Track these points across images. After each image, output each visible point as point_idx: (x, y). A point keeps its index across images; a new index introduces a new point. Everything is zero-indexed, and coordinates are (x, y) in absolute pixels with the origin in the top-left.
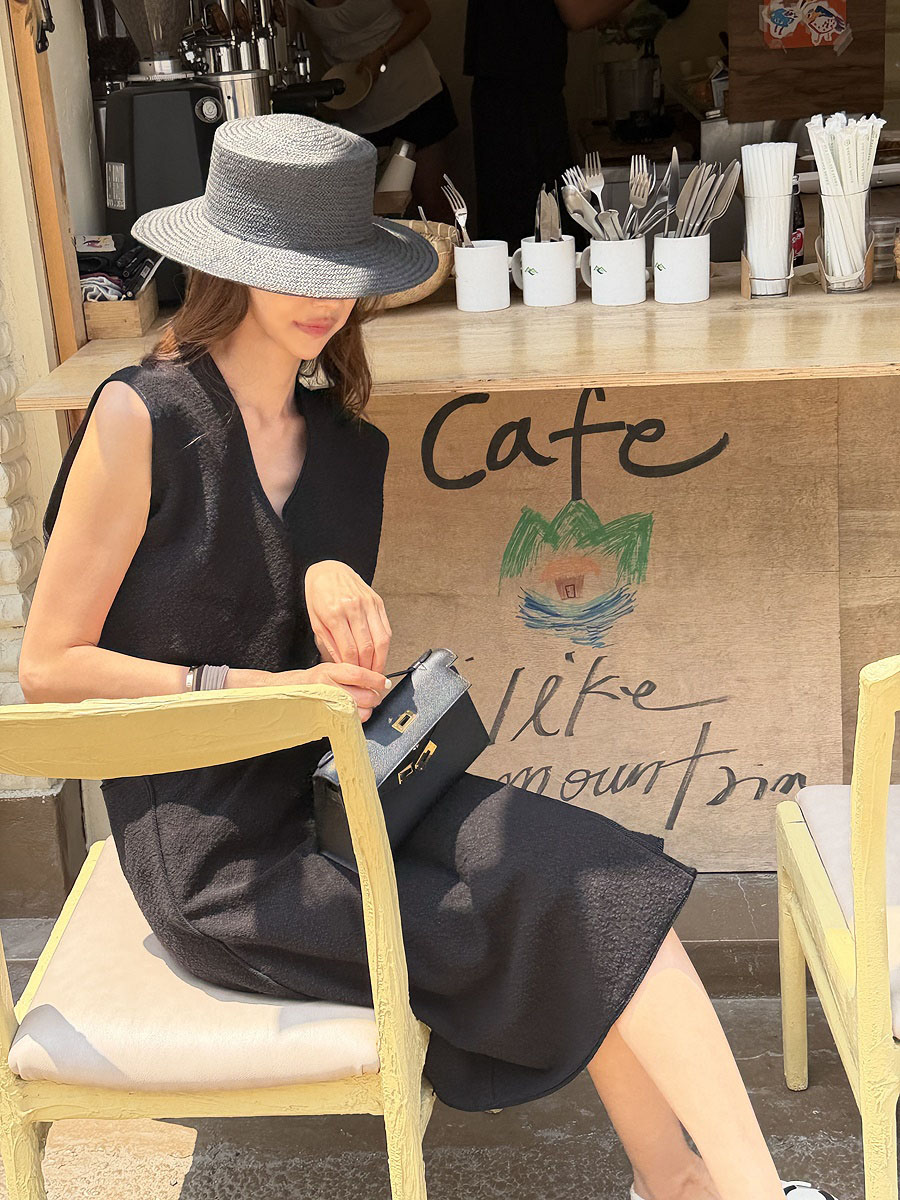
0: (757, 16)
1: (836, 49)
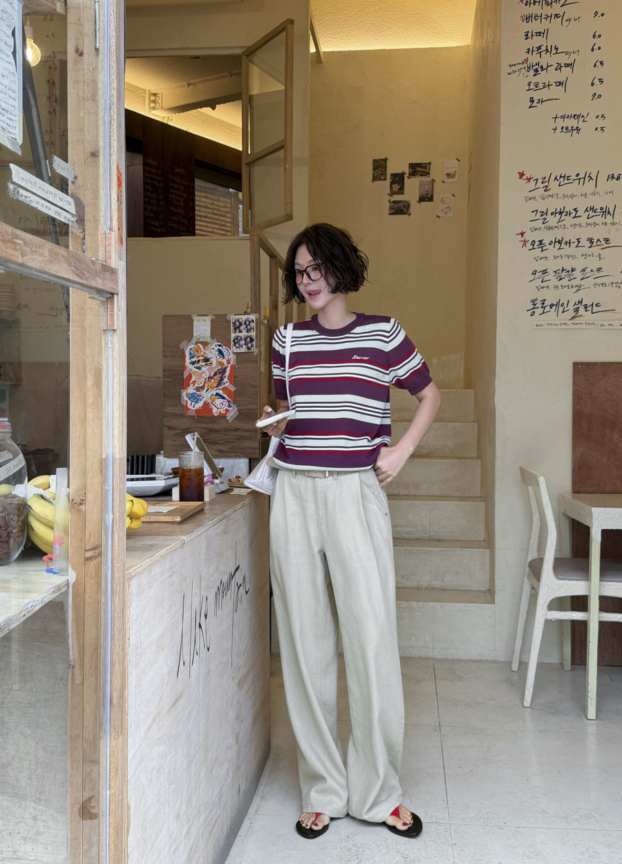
0: (180, 396)
1: (228, 418)
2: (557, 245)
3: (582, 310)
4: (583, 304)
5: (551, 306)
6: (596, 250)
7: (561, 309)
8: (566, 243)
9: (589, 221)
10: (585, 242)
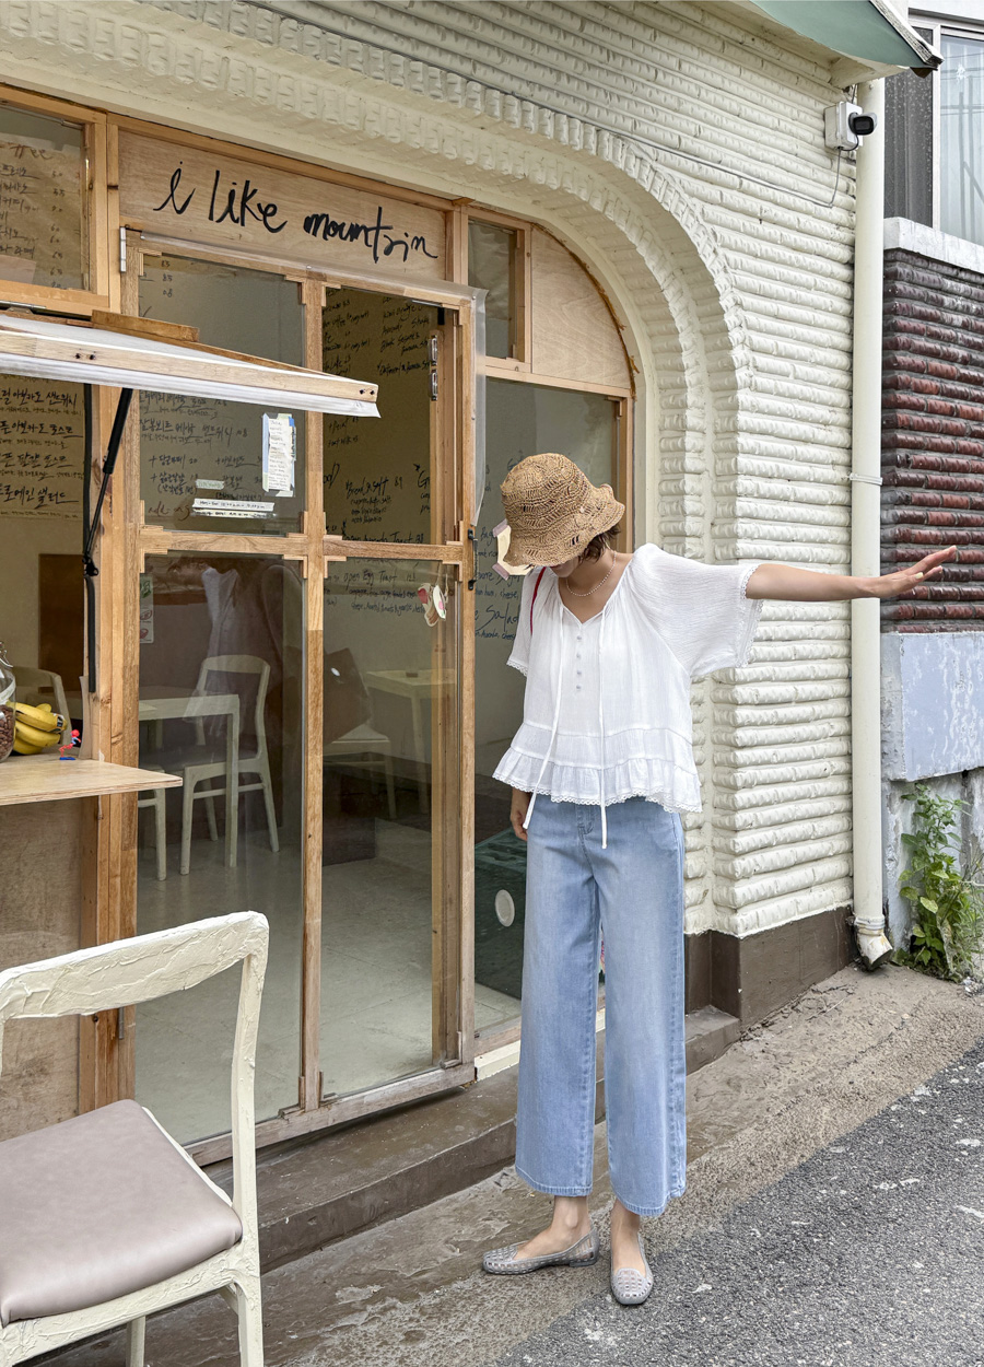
2: (21, 429)
3: (47, 499)
4: (49, 492)
5: (16, 493)
6: (58, 438)
7: (26, 497)
8: (30, 427)
9: (52, 407)
10: (47, 428)
